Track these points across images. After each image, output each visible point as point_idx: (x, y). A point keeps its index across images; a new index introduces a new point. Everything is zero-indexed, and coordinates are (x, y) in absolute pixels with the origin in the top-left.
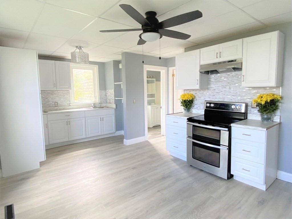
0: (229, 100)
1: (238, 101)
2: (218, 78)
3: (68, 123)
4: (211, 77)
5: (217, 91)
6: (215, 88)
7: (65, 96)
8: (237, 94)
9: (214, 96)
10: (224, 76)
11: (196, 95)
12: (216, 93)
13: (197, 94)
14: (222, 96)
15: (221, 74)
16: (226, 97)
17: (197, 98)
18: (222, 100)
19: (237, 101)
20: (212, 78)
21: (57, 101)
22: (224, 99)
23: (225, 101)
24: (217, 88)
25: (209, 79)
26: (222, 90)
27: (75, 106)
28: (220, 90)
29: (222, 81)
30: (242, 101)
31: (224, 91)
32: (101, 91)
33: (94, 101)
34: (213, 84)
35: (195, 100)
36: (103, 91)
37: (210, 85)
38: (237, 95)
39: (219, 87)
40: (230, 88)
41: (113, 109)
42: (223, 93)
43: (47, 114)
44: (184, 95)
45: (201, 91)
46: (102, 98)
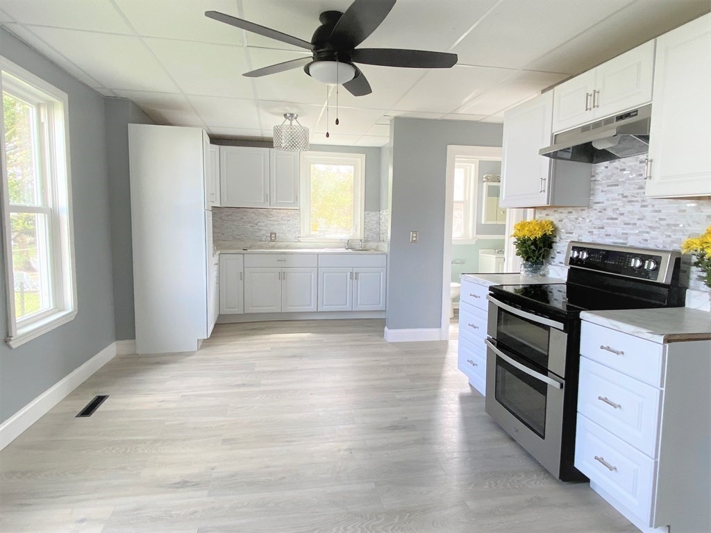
0: (640, 242)
1: (664, 247)
2: (615, 171)
3: (282, 276)
4: (597, 171)
5: (610, 213)
6: (606, 203)
7: (290, 220)
8: (662, 222)
9: (603, 228)
10: (630, 166)
11: (559, 225)
12: (608, 219)
13: (564, 221)
14: (623, 229)
15: (622, 160)
16: (632, 232)
17: (562, 235)
18: (622, 241)
19: (661, 247)
20: (601, 172)
21: (274, 231)
22: (627, 238)
23: (628, 245)
24: (611, 202)
25: (593, 176)
26: (622, 210)
27: (309, 244)
28: (618, 209)
29: (624, 182)
30: (675, 245)
31: (629, 212)
32: (366, 212)
33: (352, 234)
34: (602, 191)
35: (557, 239)
36: (373, 213)
37: (593, 194)
38: (662, 226)
39: (615, 200)
40: (645, 204)
41: (382, 254)
42: (626, 219)
43: (243, 254)
44: (523, 226)
45: (571, 212)
46: (371, 230)
